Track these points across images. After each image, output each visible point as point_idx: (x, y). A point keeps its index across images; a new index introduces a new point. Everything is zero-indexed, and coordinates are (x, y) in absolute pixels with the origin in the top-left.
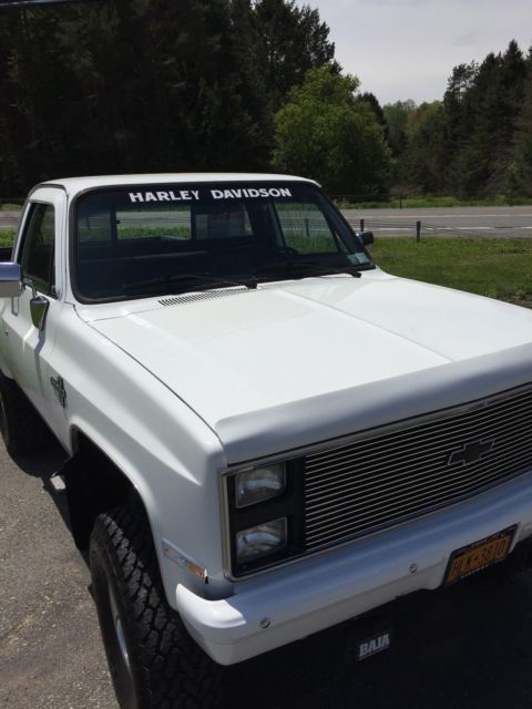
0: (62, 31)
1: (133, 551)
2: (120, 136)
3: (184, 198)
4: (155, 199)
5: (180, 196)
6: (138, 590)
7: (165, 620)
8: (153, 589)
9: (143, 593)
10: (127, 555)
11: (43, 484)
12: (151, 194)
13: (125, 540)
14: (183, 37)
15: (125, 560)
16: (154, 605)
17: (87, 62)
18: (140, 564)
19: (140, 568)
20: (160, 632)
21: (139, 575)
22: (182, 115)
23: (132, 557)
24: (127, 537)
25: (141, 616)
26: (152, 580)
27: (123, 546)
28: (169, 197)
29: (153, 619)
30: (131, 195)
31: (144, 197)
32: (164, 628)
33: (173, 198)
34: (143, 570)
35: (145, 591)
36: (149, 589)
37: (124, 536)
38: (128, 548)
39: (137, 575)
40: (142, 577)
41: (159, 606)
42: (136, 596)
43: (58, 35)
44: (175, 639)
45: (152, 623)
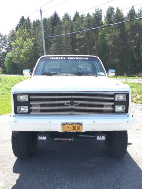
0: (106, 36)
2: (116, 60)
3: (62, 59)
4: (55, 59)
14: (137, 35)
17: (111, 43)
22: (134, 54)
28: (59, 58)
43: (105, 37)
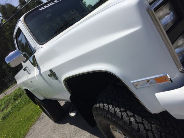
1: (116, 107)
3: (56, 2)
4: (48, 7)
5: (55, 2)
6: (130, 119)
7: (149, 124)
8: (135, 115)
9: (132, 119)
10: (115, 110)
11: (69, 124)
12: (46, 6)
13: (109, 106)
15: (115, 112)
16: (141, 121)
18: (122, 109)
19: (123, 111)
20: (151, 130)
21: (125, 113)
23: (117, 110)
24: (109, 104)
25: (139, 129)
26: (132, 112)
27: (111, 108)
28: (52, 4)
29: (144, 127)
30: (40, 9)
31: (44, 8)
32: (152, 128)
33: (53, 4)
34: (125, 111)
35: (133, 118)
36: (133, 116)
37: (108, 105)
38: (113, 107)
39: (124, 114)
40: (127, 114)
41: (142, 121)
42: (130, 122)
44: (159, 130)
45: (145, 129)
